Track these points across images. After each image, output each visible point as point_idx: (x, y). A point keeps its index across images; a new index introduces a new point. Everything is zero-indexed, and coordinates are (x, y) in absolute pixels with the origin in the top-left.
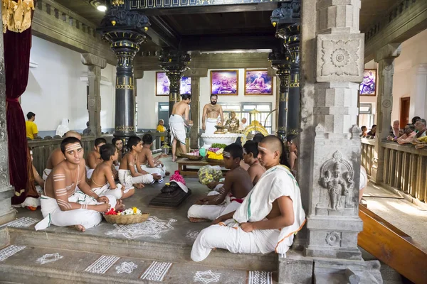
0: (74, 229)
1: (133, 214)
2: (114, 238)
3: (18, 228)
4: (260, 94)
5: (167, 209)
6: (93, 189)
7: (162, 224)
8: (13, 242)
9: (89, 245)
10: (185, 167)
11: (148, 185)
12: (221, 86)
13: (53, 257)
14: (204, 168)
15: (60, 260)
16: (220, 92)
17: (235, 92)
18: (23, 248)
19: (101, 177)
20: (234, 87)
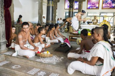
0: (25, 57)
1: (47, 54)
2: (38, 62)
3: (7, 55)
4: (109, 9)
5: (60, 53)
6: (34, 44)
7: (58, 59)
8: (6, 60)
9: (30, 63)
10: (72, 37)
11: (55, 43)
12: (91, 5)
13: (17, 67)
14: (79, 38)
15: (20, 68)
16: (91, 8)
17: (98, 8)
18: (8, 62)
19: (37, 39)
20: (97, 6)
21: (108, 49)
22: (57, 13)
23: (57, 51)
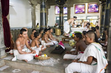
0: (24, 61)
1: (45, 57)
2: (37, 65)
3: (7, 60)
5: (56, 55)
6: (31, 48)
7: (55, 61)
9: (29, 67)
10: (64, 40)
12: (79, 10)
13: (17, 70)
14: (71, 40)
15: (20, 71)
16: (78, 12)
17: (84, 12)
18: (8, 67)
19: (34, 44)
20: (84, 10)
21: (99, 50)
22: (48, 18)
23: (53, 53)
